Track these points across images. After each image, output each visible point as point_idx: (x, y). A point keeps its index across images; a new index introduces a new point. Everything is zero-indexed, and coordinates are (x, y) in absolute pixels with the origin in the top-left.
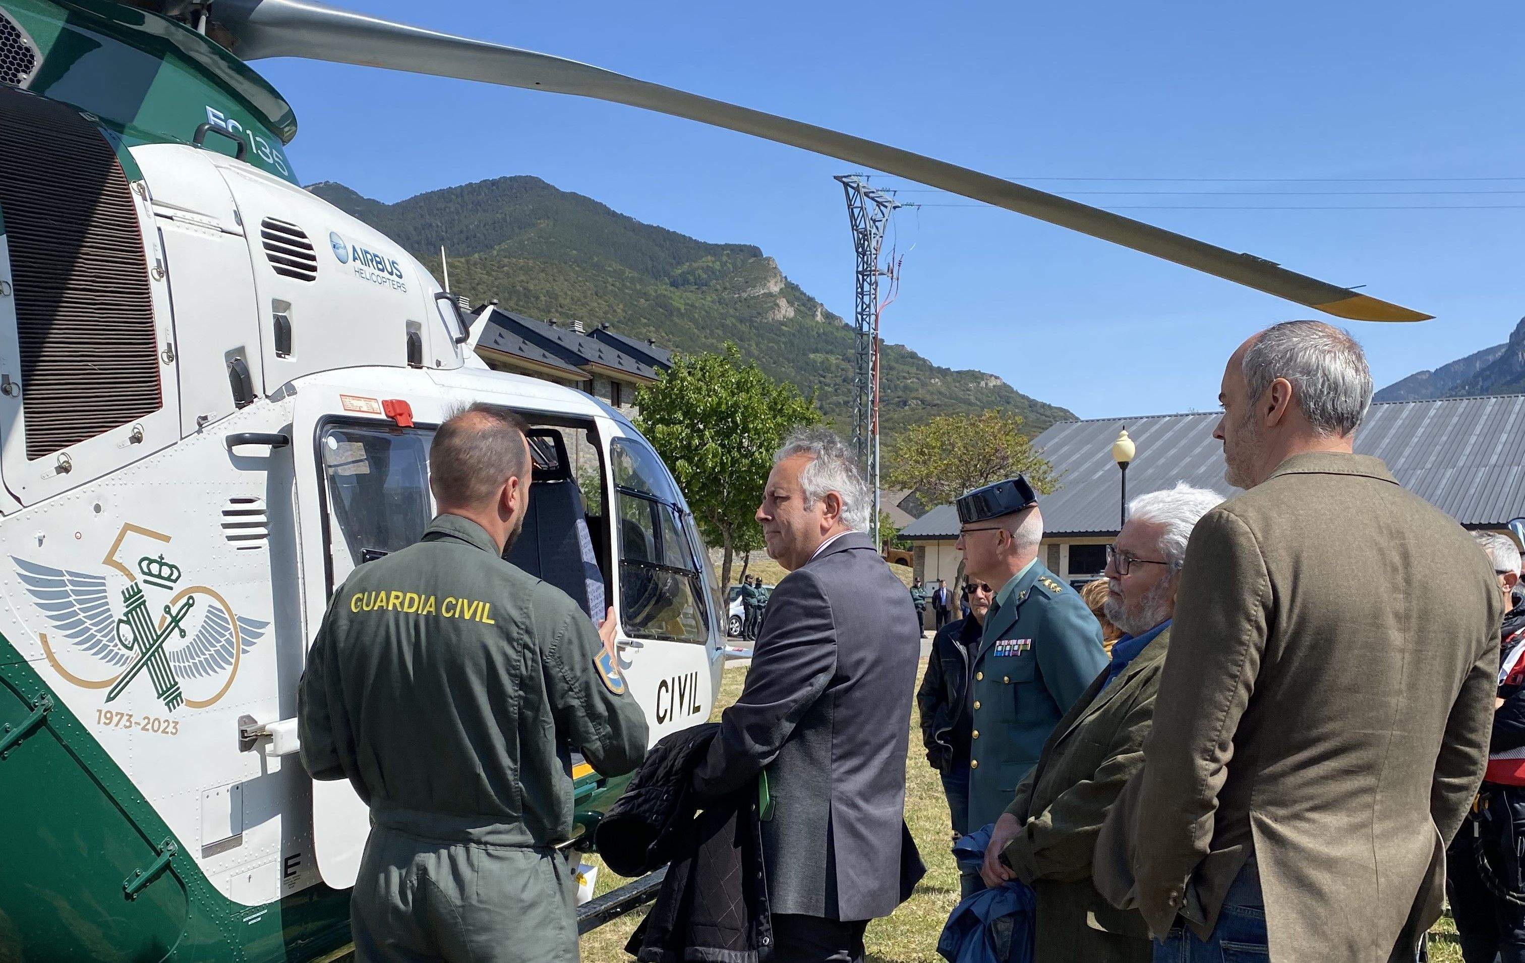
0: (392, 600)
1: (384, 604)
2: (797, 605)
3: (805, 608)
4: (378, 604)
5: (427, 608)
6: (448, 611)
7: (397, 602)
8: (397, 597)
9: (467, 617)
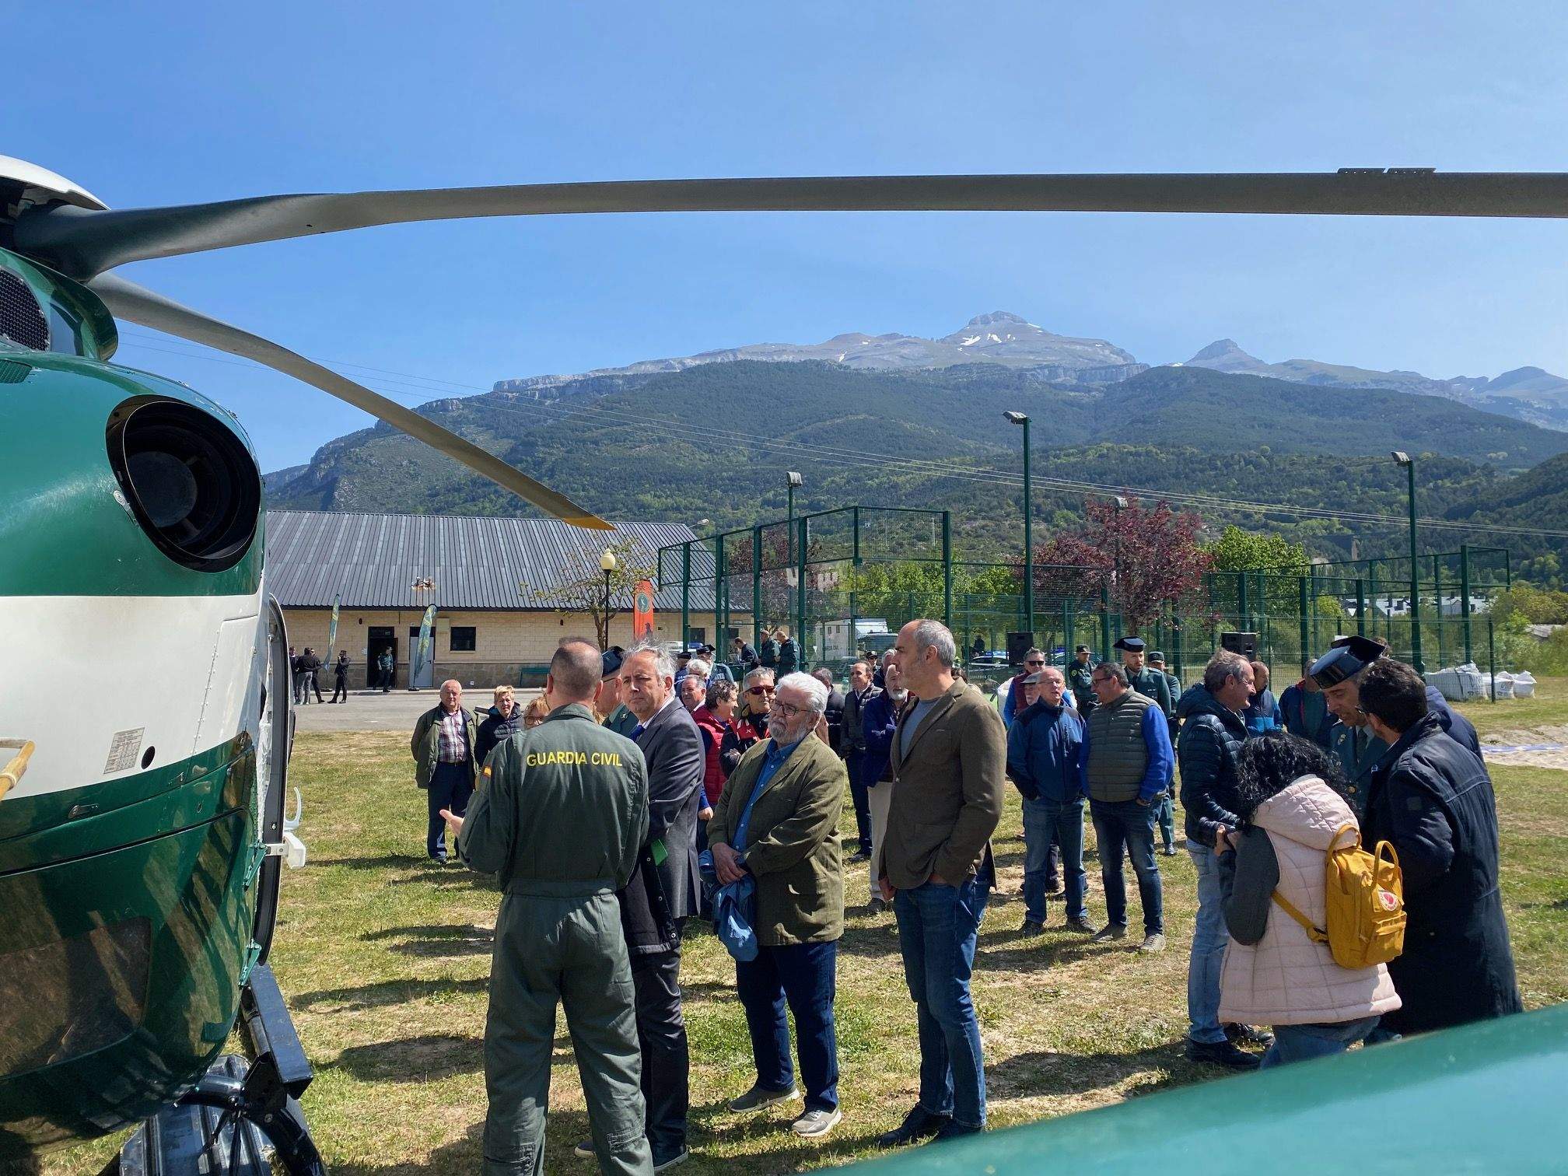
0: (559, 758)
1: (554, 760)
2: (685, 742)
3: (688, 743)
4: (549, 760)
5: (581, 760)
6: (596, 761)
7: (562, 758)
8: (561, 755)
9: (608, 763)
